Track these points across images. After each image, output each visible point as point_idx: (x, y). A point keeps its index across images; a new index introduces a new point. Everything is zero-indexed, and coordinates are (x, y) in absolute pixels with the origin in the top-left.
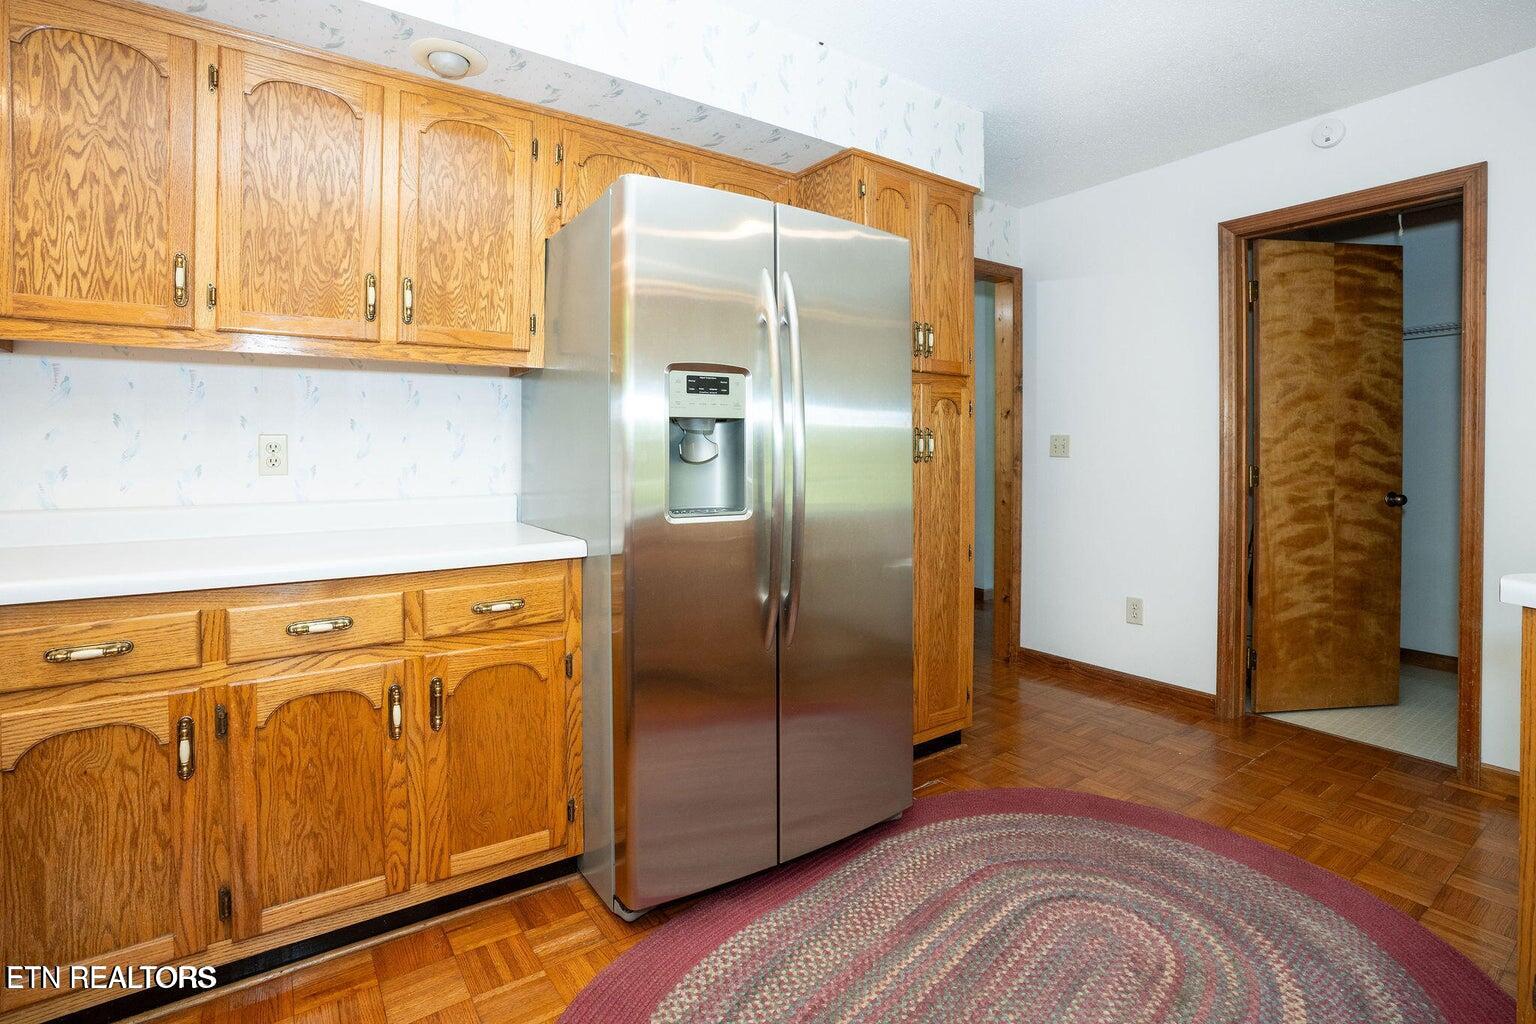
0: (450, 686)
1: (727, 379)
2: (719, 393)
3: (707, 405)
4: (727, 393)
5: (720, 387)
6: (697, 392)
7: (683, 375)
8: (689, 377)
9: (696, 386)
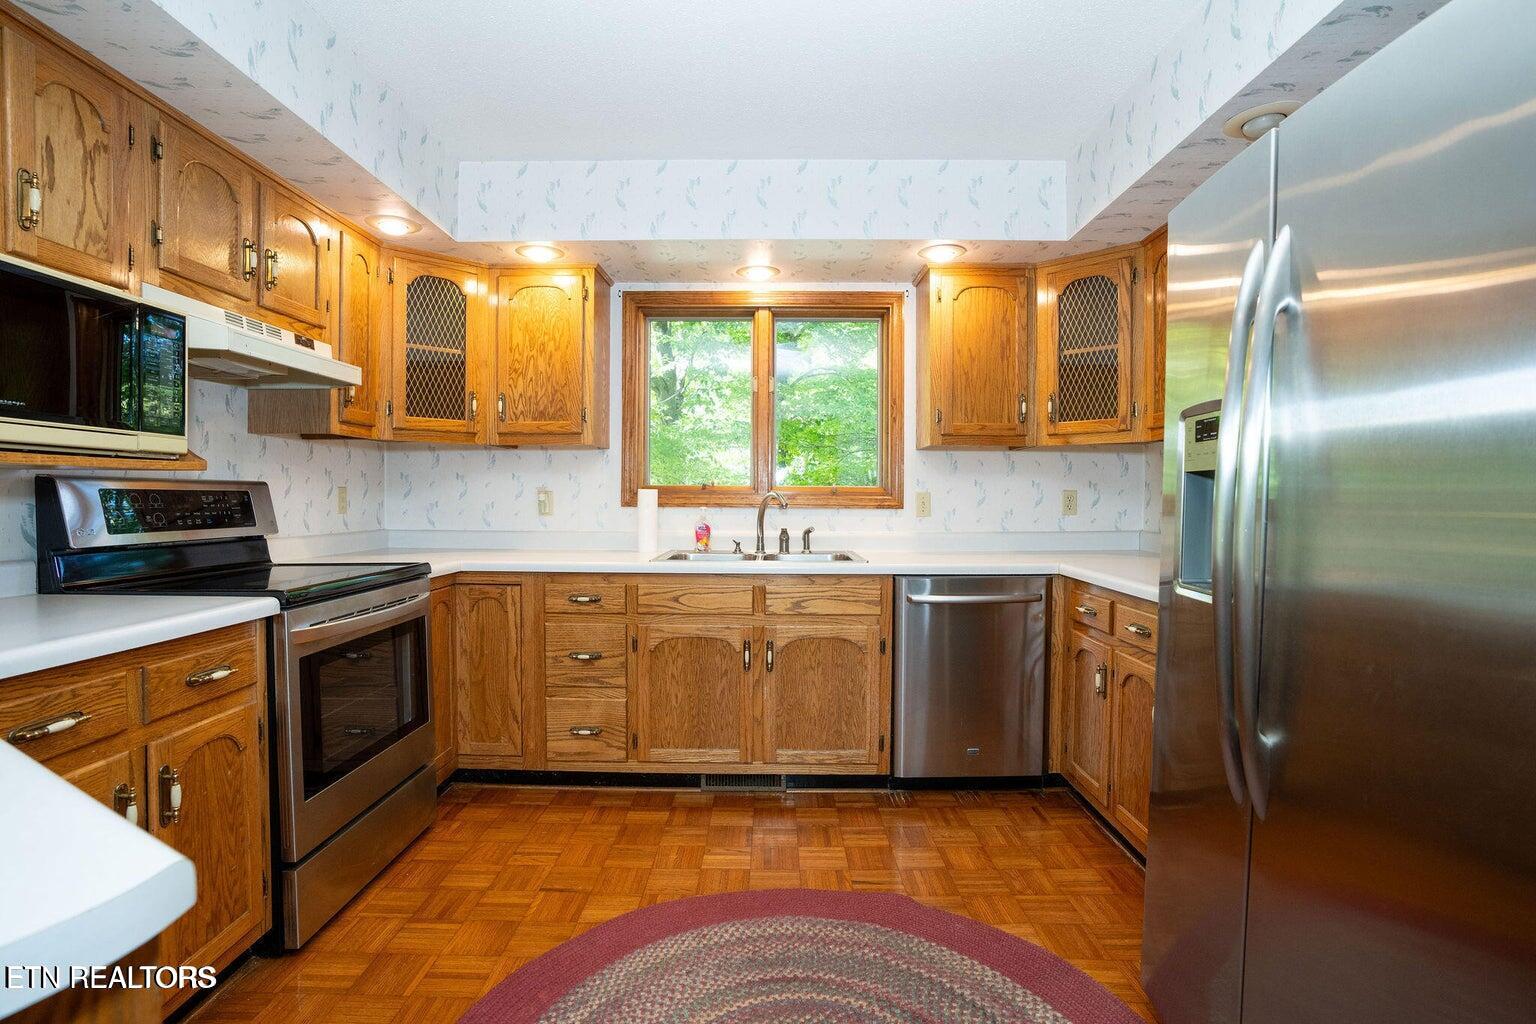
6: (1202, 440)
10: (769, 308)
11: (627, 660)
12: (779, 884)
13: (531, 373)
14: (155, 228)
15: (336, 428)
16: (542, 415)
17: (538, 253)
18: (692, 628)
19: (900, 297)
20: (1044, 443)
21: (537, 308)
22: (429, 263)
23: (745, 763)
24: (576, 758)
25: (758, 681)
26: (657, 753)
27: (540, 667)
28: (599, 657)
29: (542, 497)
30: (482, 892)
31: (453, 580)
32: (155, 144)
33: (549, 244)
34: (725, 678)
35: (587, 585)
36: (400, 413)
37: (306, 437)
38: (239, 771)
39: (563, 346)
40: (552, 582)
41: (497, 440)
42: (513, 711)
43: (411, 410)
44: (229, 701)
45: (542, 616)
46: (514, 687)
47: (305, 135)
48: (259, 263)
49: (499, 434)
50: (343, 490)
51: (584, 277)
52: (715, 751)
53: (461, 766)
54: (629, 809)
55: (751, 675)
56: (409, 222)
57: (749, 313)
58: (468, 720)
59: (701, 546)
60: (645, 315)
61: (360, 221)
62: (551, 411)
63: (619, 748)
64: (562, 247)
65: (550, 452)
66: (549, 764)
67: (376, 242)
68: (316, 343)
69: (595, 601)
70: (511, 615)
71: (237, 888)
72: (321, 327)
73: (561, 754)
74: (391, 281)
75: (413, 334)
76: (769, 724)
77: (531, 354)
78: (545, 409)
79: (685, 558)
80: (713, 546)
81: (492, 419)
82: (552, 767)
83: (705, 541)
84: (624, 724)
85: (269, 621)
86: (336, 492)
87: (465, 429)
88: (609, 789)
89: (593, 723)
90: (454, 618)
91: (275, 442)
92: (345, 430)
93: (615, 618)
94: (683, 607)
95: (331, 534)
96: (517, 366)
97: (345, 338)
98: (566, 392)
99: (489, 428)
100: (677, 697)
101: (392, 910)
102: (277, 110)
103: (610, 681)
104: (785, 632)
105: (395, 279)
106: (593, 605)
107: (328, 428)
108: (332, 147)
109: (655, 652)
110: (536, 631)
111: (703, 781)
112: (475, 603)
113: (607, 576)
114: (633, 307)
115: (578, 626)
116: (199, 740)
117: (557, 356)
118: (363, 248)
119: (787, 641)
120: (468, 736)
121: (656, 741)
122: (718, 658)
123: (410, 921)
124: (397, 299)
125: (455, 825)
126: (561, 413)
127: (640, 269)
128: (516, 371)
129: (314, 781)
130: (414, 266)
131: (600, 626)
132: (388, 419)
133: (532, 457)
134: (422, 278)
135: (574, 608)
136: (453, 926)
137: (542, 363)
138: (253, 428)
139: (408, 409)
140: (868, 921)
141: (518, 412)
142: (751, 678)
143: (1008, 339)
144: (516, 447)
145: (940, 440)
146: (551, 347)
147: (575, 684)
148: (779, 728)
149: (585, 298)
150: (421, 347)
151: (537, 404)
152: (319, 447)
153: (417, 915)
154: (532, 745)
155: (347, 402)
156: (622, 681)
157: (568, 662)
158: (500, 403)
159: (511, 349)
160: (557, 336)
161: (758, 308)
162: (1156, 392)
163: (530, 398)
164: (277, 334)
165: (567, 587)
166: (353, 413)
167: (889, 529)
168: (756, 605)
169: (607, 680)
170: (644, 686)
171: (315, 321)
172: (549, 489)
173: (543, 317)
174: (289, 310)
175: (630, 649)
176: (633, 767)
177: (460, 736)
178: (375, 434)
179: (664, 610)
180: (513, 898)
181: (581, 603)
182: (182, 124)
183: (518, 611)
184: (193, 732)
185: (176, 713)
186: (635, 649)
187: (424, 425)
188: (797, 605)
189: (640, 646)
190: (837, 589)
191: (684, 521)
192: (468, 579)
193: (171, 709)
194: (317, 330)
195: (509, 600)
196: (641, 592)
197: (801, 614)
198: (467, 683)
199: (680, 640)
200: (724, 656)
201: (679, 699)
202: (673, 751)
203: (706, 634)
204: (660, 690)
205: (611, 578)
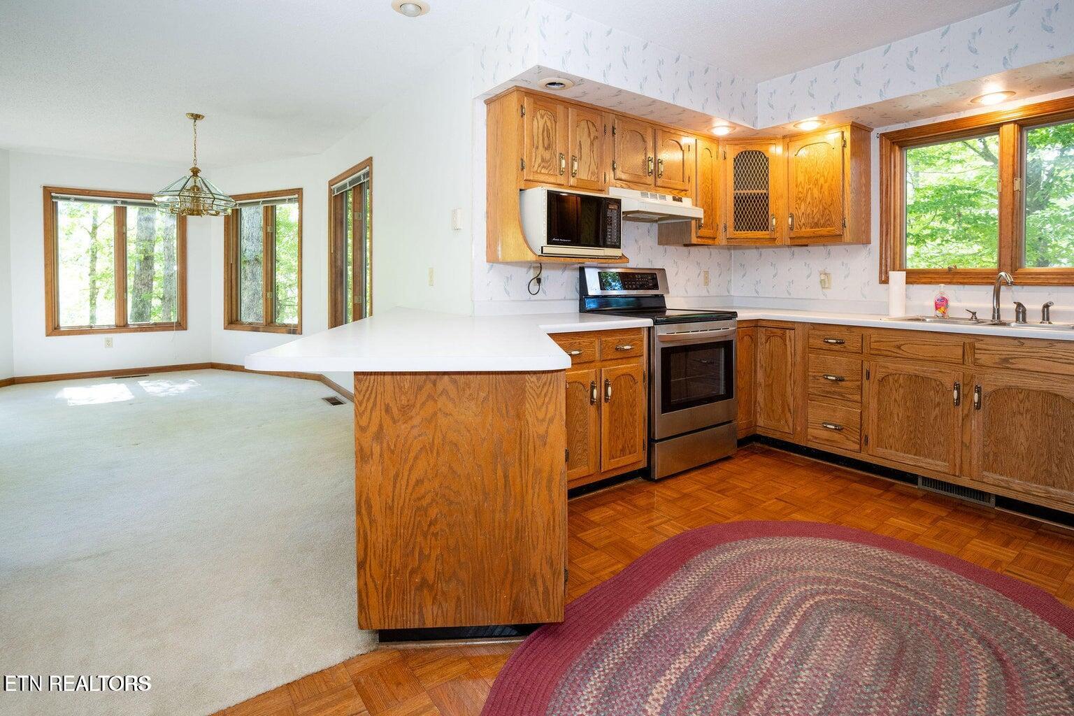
10: (1013, 122)
11: (862, 384)
12: (935, 548)
13: (809, 200)
14: (614, 163)
15: (694, 240)
16: (816, 225)
17: (808, 124)
18: (910, 368)
21: (813, 158)
22: (747, 143)
23: (953, 475)
24: (826, 443)
25: (967, 415)
26: (882, 451)
27: (805, 381)
28: (841, 380)
29: (823, 277)
30: (745, 490)
31: (756, 324)
32: (614, 128)
33: (816, 118)
34: (937, 409)
35: (836, 333)
36: (731, 230)
37: (686, 245)
38: (635, 391)
39: (829, 180)
40: (813, 329)
41: (788, 242)
42: (788, 406)
43: (737, 228)
44: (632, 360)
45: (807, 349)
46: (789, 390)
47: (668, 106)
48: (655, 167)
49: (790, 238)
50: (707, 273)
51: (843, 132)
52: (930, 461)
53: (758, 433)
54: (855, 482)
55: (960, 409)
56: (730, 127)
57: (994, 129)
58: (763, 406)
59: (939, 313)
60: (901, 147)
61: (705, 131)
62: (822, 222)
63: (854, 442)
64: (823, 118)
65: (829, 247)
66: (809, 442)
67: (715, 140)
68: (684, 199)
69: (840, 343)
70: (788, 346)
71: (632, 441)
72: (686, 191)
73: (816, 438)
74: (725, 158)
75: (737, 184)
76: (976, 450)
77: (809, 187)
78: (818, 221)
79: (924, 320)
80: (951, 314)
81: (786, 229)
82: (811, 445)
83: (942, 309)
84: (859, 426)
85: (649, 328)
86: (702, 274)
87: (768, 237)
88: (848, 469)
89: (838, 422)
90: (756, 346)
91: (671, 249)
92: (700, 241)
93: (854, 355)
94: (905, 353)
95: (700, 297)
96: (801, 195)
97: (699, 193)
98: (831, 209)
99: (783, 235)
100: (898, 415)
101: (699, 481)
102: (654, 101)
103: (850, 396)
104: (993, 380)
105: (727, 156)
106: (839, 346)
107: (690, 241)
108: (680, 107)
109: (882, 381)
110: (803, 358)
111: (920, 481)
112: (768, 339)
113: (849, 328)
114: (889, 142)
115: (829, 358)
116: (620, 372)
117: (826, 186)
118: (707, 144)
119: (993, 388)
120: (762, 416)
121: (882, 443)
122: (932, 392)
123: (706, 488)
124: (728, 168)
125: (746, 460)
126: (829, 223)
127: (886, 118)
128: (800, 199)
129: (667, 407)
130: (737, 147)
131: (843, 360)
132: (724, 234)
133: (817, 251)
134: (742, 153)
135: (826, 346)
136: (724, 497)
137: (816, 192)
138: (660, 243)
139: (735, 227)
140: (992, 588)
141: (801, 224)
142: (961, 413)
144: (807, 245)
146: (822, 181)
147: (826, 395)
148: (986, 455)
149: (844, 146)
150: (742, 192)
151: (813, 218)
152: (692, 249)
153: (709, 487)
154: (799, 429)
155: (700, 227)
156: (857, 397)
157: (822, 380)
158: (790, 219)
159: (796, 186)
160: (826, 174)
161: (1002, 124)
163: (809, 215)
164: (664, 198)
165: (823, 333)
166: (703, 232)
168: (966, 358)
169: (847, 396)
170: (873, 404)
171: (683, 188)
172: (828, 271)
173: (817, 162)
174: (669, 185)
175: (865, 378)
176: (863, 457)
177: (758, 416)
178: (717, 241)
179: (890, 353)
180: (759, 496)
181: (831, 344)
182: (622, 117)
183: (793, 346)
184: (617, 369)
185: (612, 360)
186: (868, 378)
187: (744, 236)
188: (1005, 360)
189: (872, 376)
191: (927, 295)
192: (764, 324)
193: (609, 358)
194: (683, 193)
195: (788, 339)
196: (872, 340)
197: (1008, 368)
198: (763, 385)
199: (901, 376)
200: (938, 392)
201: (900, 417)
202: (893, 452)
203: (922, 374)
204: (886, 409)
205: (853, 329)
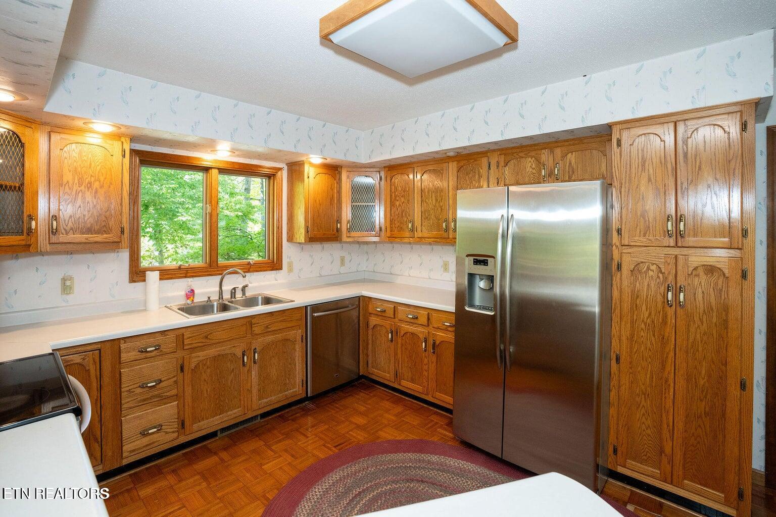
0: (437, 343)
1: (487, 260)
2: (484, 265)
3: (480, 269)
4: (487, 265)
5: (485, 263)
6: (477, 264)
7: (472, 258)
8: (474, 259)
9: (477, 262)
10: (218, 169)
11: (177, 379)
16: (89, 231)
18: (215, 351)
19: (280, 169)
20: (345, 240)
21: (85, 158)
23: (243, 415)
24: (145, 449)
25: (249, 370)
26: (195, 427)
27: (117, 399)
28: (160, 381)
34: (232, 374)
35: (151, 340)
39: (106, 185)
40: (125, 343)
41: (48, 248)
45: (118, 366)
49: (50, 244)
51: (122, 142)
52: (228, 414)
56: (17, 94)
57: (207, 170)
59: (189, 302)
62: (97, 228)
63: (173, 432)
66: (124, 461)
69: (157, 349)
70: (93, 371)
73: (133, 451)
76: (255, 391)
77: (80, 189)
78: (91, 226)
82: (126, 461)
83: (192, 298)
84: (176, 417)
87: (24, 242)
89: (158, 423)
93: (170, 356)
94: (210, 341)
98: (108, 215)
99: (39, 240)
100: (207, 391)
103: (167, 394)
104: (261, 342)
106: (156, 351)
109: (194, 370)
110: (113, 376)
111: (219, 433)
113: (163, 333)
115: (145, 366)
117: (102, 192)
119: (262, 347)
121: (196, 419)
122: (229, 364)
126: (104, 229)
131: (161, 363)
135: (144, 355)
137: (88, 196)
141: (68, 229)
142: (246, 369)
143: (333, 196)
145: (308, 239)
146: (96, 185)
147: (143, 403)
148: (259, 391)
149: (123, 156)
151: (84, 223)
154: (110, 453)
156: (174, 392)
157: (139, 390)
158: (54, 223)
160: (102, 179)
162: (391, 224)
163: (78, 219)
165: (137, 344)
167: (276, 280)
168: (248, 331)
169: (165, 394)
170: (188, 391)
173: (91, 164)
175: (179, 372)
176: (181, 440)
179: (199, 344)
181: (151, 352)
183: (98, 368)
186: (182, 371)
188: (267, 327)
189: (186, 369)
190: (283, 317)
195: (91, 362)
196: (185, 337)
197: (268, 331)
199: (208, 359)
200: (232, 361)
201: (208, 392)
202: (206, 421)
203: (223, 353)
204: (198, 390)
205: (166, 333)
